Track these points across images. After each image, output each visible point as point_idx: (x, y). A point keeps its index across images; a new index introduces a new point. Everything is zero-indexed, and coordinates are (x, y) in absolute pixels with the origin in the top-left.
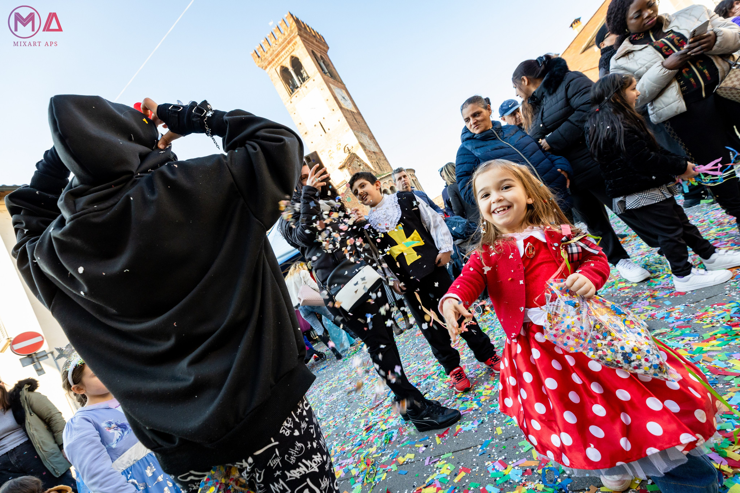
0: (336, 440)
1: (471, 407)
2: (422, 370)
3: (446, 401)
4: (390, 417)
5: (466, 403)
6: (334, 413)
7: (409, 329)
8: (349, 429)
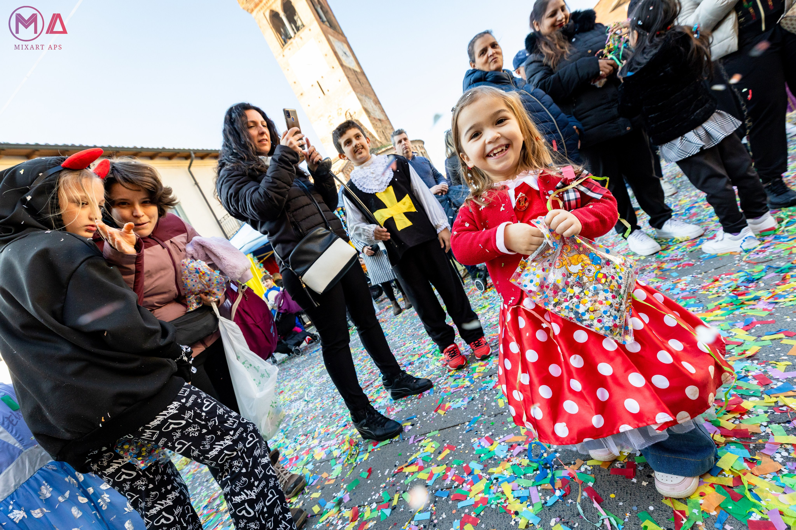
0: (322, 422)
1: (463, 384)
2: (416, 349)
3: (438, 379)
4: (379, 397)
5: (458, 380)
6: (323, 394)
7: (408, 308)
8: (335, 410)
